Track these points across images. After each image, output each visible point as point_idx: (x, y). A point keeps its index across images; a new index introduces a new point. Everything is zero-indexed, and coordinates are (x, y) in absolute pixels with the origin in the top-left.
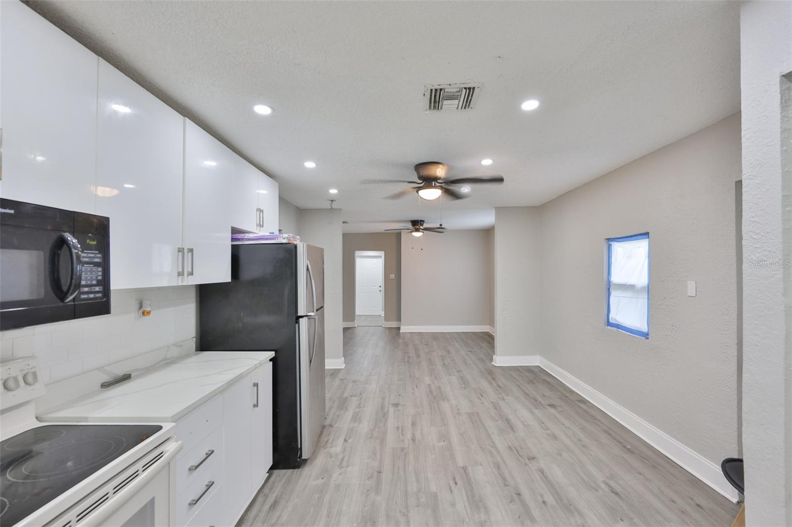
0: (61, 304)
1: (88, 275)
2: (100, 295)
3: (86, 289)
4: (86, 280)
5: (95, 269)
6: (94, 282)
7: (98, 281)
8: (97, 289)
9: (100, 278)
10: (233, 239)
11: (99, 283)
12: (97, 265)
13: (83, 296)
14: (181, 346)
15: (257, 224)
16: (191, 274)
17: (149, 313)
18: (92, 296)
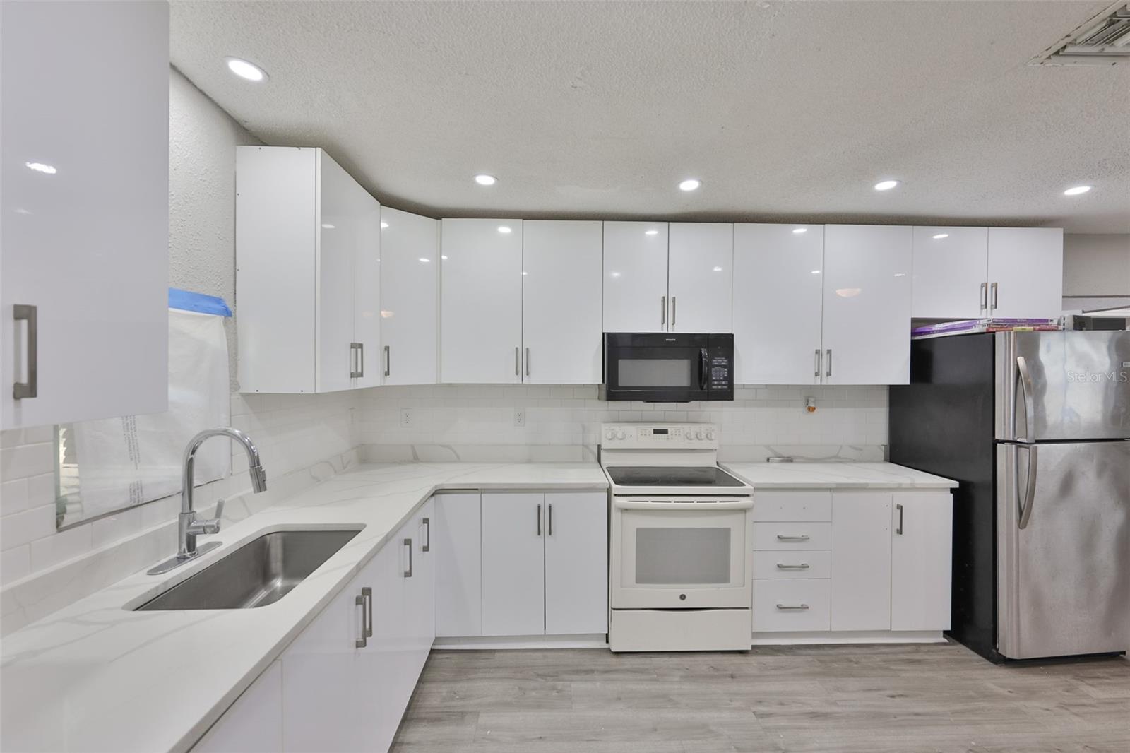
0: (699, 390)
1: (717, 374)
2: (725, 387)
3: (716, 383)
4: (716, 376)
5: (722, 369)
6: (722, 378)
7: (725, 378)
8: (724, 383)
9: (726, 375)
10: (913, 334)
11: (725, 379)
12: (724, 367)
13: (714, 387)
14: (861, 450)
15: (982, 306)
16: (829, 374)
17: (814, 409)
18: (720, 387)
